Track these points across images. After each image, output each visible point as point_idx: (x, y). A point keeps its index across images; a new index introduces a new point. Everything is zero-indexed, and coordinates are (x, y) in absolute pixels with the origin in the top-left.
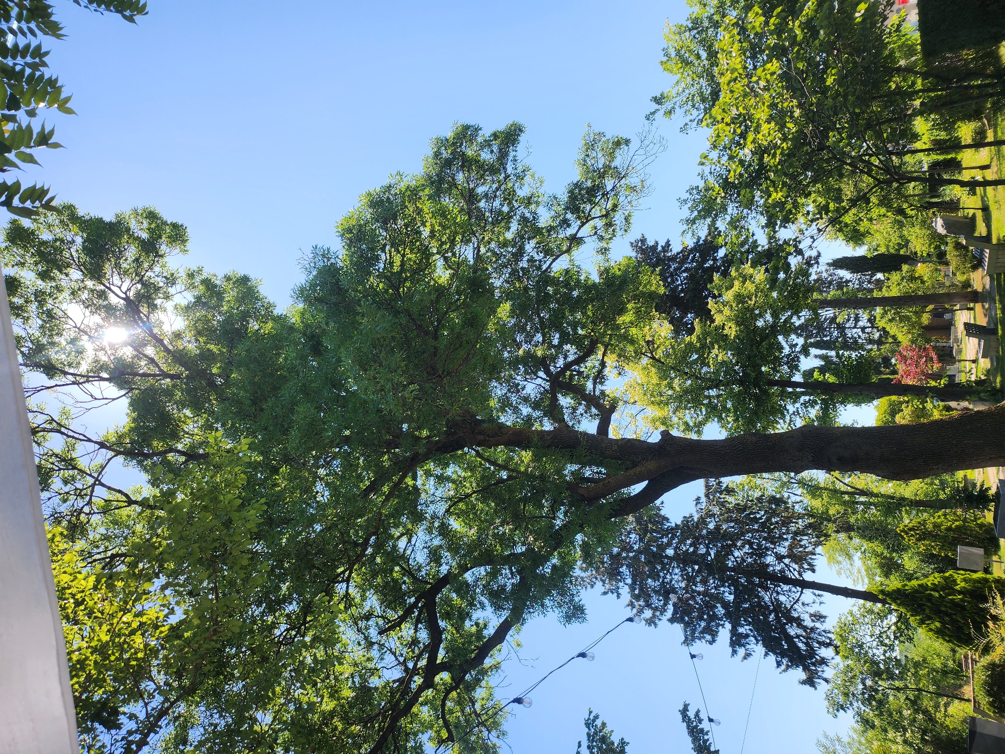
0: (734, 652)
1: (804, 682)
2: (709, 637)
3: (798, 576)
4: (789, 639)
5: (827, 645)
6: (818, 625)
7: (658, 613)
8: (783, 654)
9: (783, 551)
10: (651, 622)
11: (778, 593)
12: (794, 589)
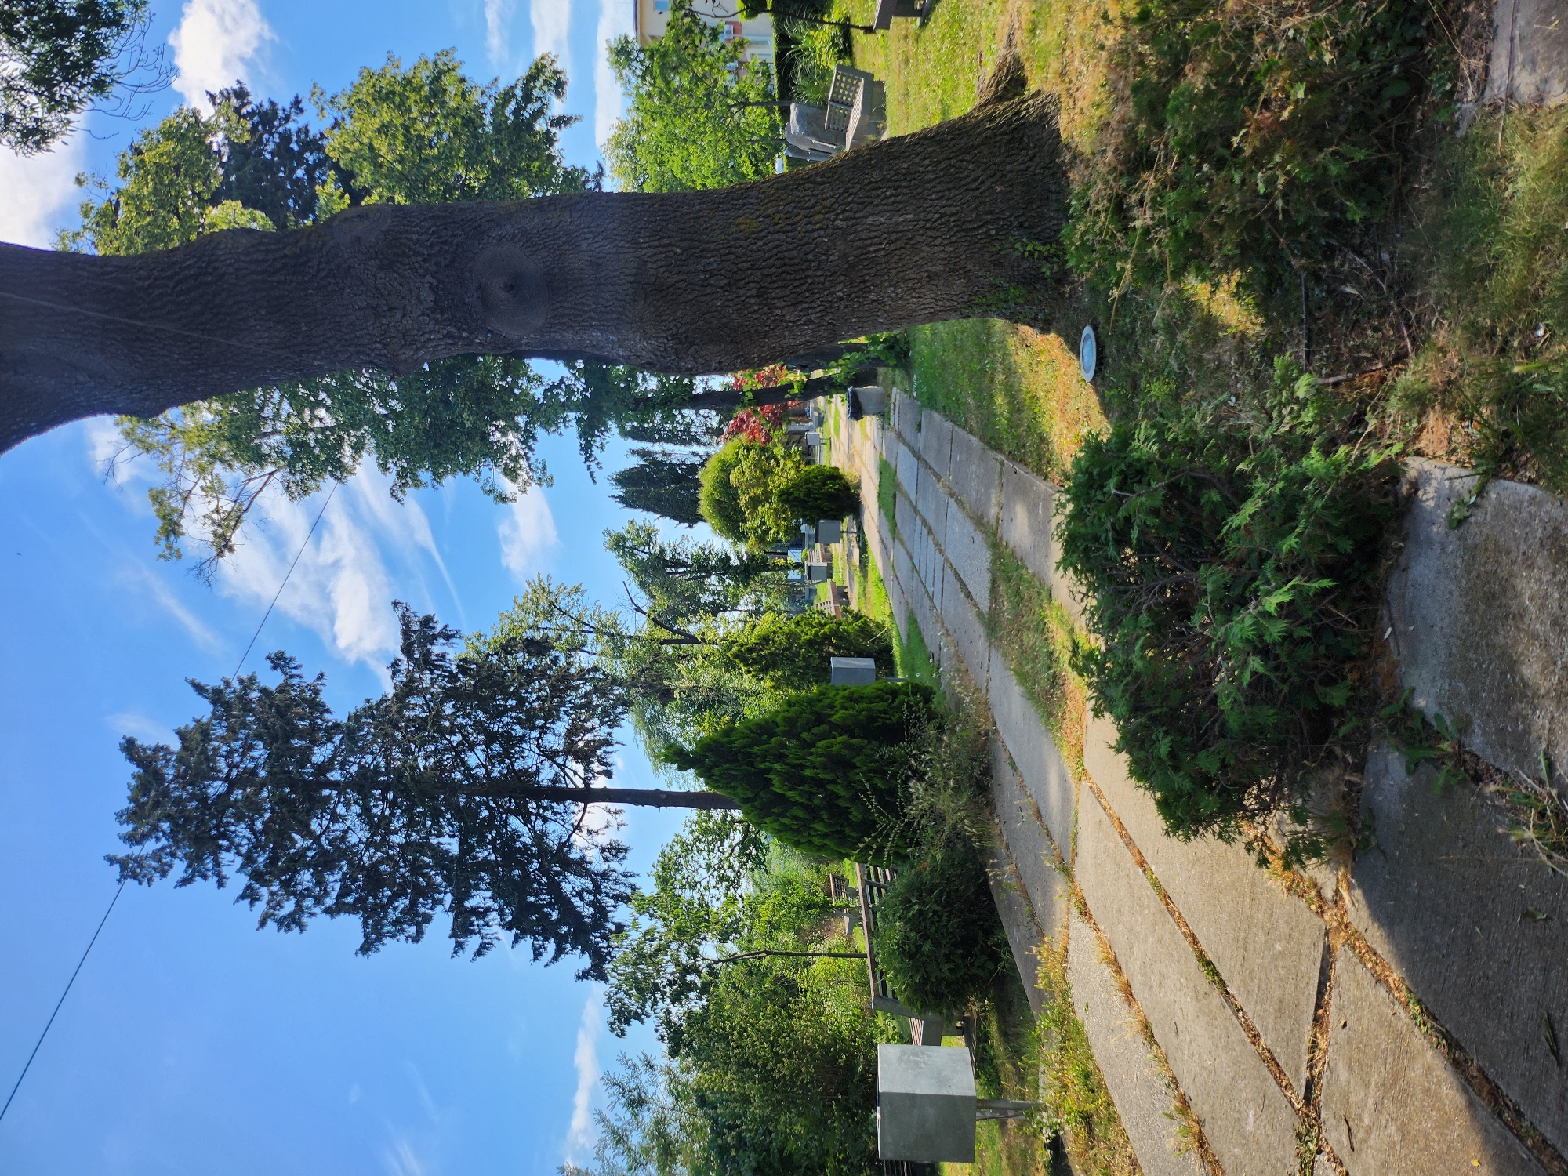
0: (459, 945)
1: (585, 975)
2: (412, 930)
3: (581, 785)
4: (561, 901)
5: (626, 899)
6: (614, 865)
7: (308, 902)
8: (547, 930)
9: (554, 741)
10: (292, 922)
11: (545, 820)
12: (574, 808)
